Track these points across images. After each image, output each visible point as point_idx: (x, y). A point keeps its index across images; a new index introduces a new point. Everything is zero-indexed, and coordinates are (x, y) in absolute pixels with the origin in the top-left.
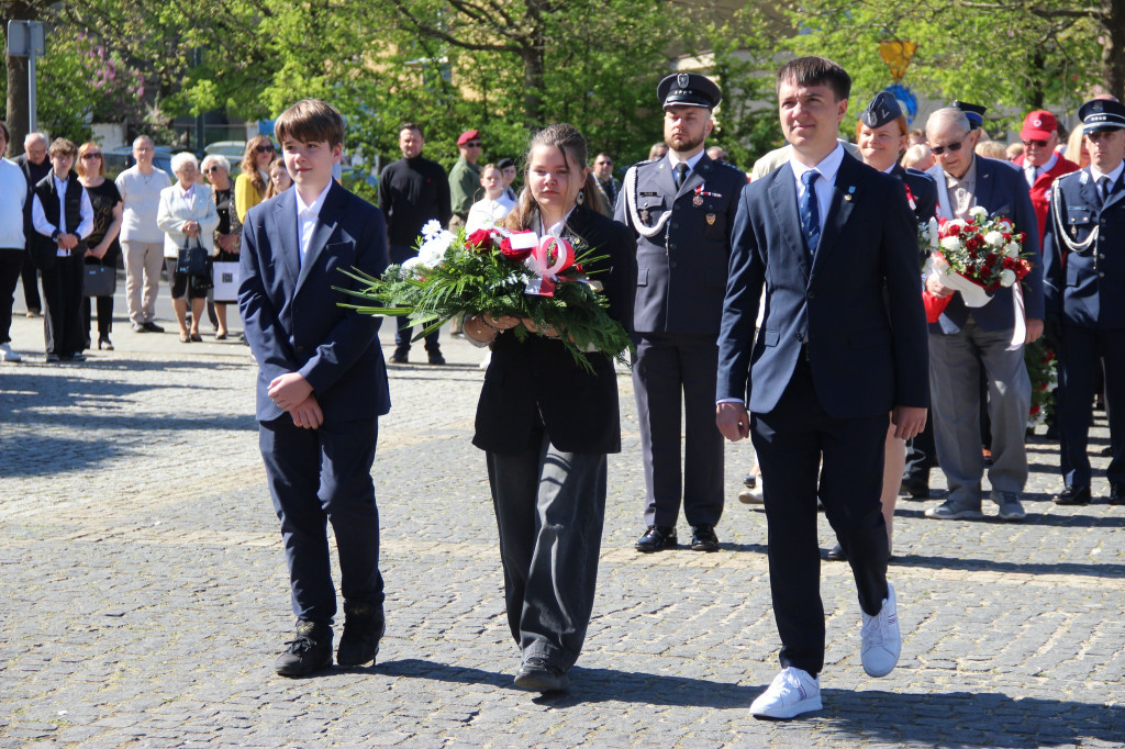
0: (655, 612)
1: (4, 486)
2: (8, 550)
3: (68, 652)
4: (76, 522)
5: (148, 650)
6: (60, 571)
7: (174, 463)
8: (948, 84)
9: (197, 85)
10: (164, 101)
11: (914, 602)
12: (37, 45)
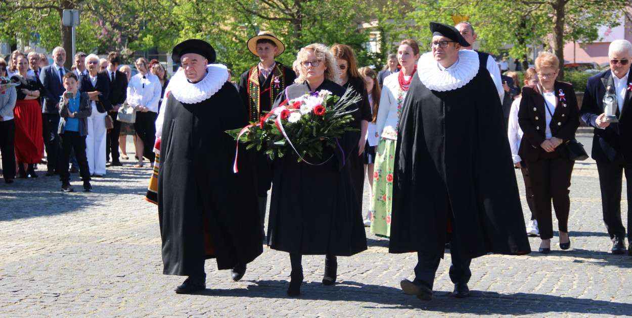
0: (363, 273)
1: (67, 219)
2: (71, 247)
3: (102, 293)
4: (101, 234)
5: (137, 292)
6: (95, 257)
7: (142, 208)
8: (482, 34)
9: (146, 37)
10: (130, 44)
11: (479, 267)
12: (76, 21)
